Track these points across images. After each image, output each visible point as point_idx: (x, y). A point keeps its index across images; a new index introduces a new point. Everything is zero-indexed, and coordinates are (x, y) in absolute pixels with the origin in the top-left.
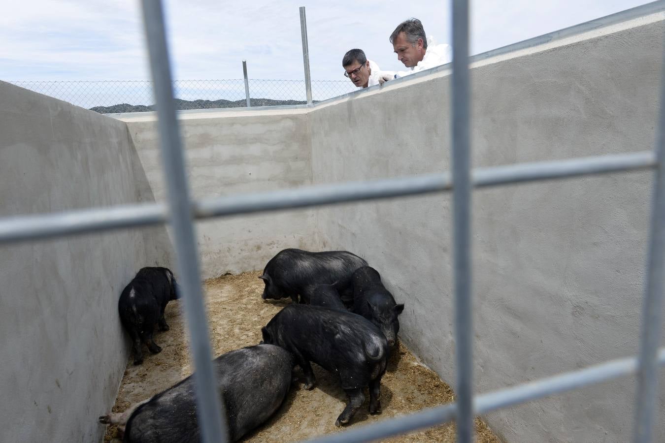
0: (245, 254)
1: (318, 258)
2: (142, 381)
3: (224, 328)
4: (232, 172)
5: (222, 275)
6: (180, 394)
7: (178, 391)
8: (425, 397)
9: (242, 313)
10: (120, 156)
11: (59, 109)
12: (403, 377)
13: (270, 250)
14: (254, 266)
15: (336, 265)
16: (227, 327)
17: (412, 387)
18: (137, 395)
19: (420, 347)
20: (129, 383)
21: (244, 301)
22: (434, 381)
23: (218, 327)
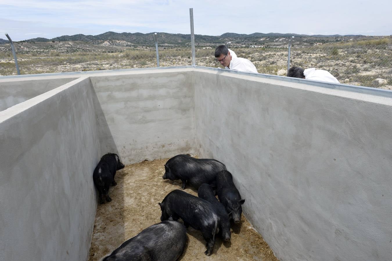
0: (156, 150)
1: (198, 163)
2: (104, 232)
3: (146, 198)
4: (149, 104)
5: (143, 161)
6: (127, 251)
7: (126, 250)
8: (255, 250)
9: (155, 188)
10: (88, 100)
11: (61, 97)
12: (243, 236)
13: (170, 148)
14: (161, 156)
15: (208, 168)
16: (148, 198)
17: (248, 243)
18: (101, 241)
19: (253, 219)
20: (97, 233)
21: (156, 179)
22: (260, 240)
23: (142, 197)
